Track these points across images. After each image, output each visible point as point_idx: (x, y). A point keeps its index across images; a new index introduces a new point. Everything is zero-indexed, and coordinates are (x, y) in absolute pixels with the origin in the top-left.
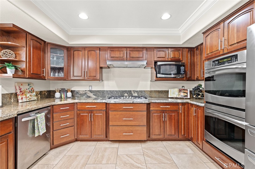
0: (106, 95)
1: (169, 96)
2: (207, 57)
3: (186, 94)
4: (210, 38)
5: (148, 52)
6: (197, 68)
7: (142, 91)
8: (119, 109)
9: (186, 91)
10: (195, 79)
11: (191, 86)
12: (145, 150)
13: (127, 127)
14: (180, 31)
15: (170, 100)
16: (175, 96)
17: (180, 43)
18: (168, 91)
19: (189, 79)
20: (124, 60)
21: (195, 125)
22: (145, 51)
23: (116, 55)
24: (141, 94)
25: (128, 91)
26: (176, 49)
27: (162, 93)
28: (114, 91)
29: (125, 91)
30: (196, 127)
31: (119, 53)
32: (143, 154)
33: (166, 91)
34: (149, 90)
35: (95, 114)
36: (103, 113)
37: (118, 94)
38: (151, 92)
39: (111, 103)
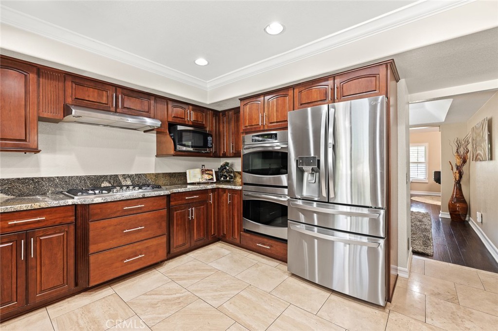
0: (48, 190)
1: (189, 181)
2: (246, 129)
3: (211, 177)
4: (249, 109)
5: (158, 105)
6: (224, 140)
7: (141, 174)
8: (115, 213)
9: (211, 172)
10: (221, 155)
11: (214, 165)
12: (169, 275)
13: (131, 245)
14: (209, 85)
15: (190, 188)
16: (197, 180)
17: (207, 101)
18: (185, 173)
19: (216, 155)
20: (110, 111)
21: (230, 216)
22: (152, 102)
23: (89, 96)
24: (139, 181)
25: (111, 176)
26: (199, 109)
27: (175, 176)
28: (72, 177)
29: (104, 176)
30: (230, 218)
31: (98, 93)
32: (170, 280)
33: (182, 173)
34: (154, 172)
35: (41, 238)
36: (66, 229)
37: (85, 183)
38: (157, 175)
39: (94, 202)
